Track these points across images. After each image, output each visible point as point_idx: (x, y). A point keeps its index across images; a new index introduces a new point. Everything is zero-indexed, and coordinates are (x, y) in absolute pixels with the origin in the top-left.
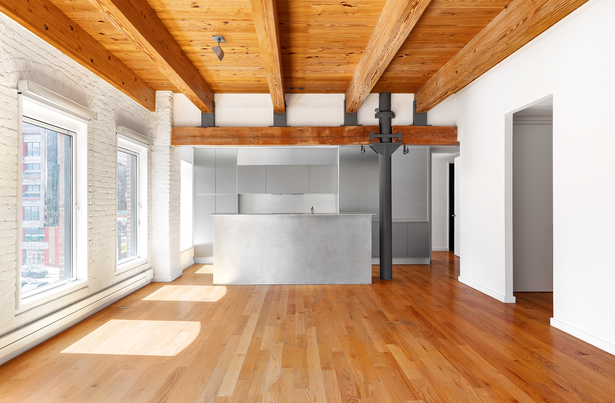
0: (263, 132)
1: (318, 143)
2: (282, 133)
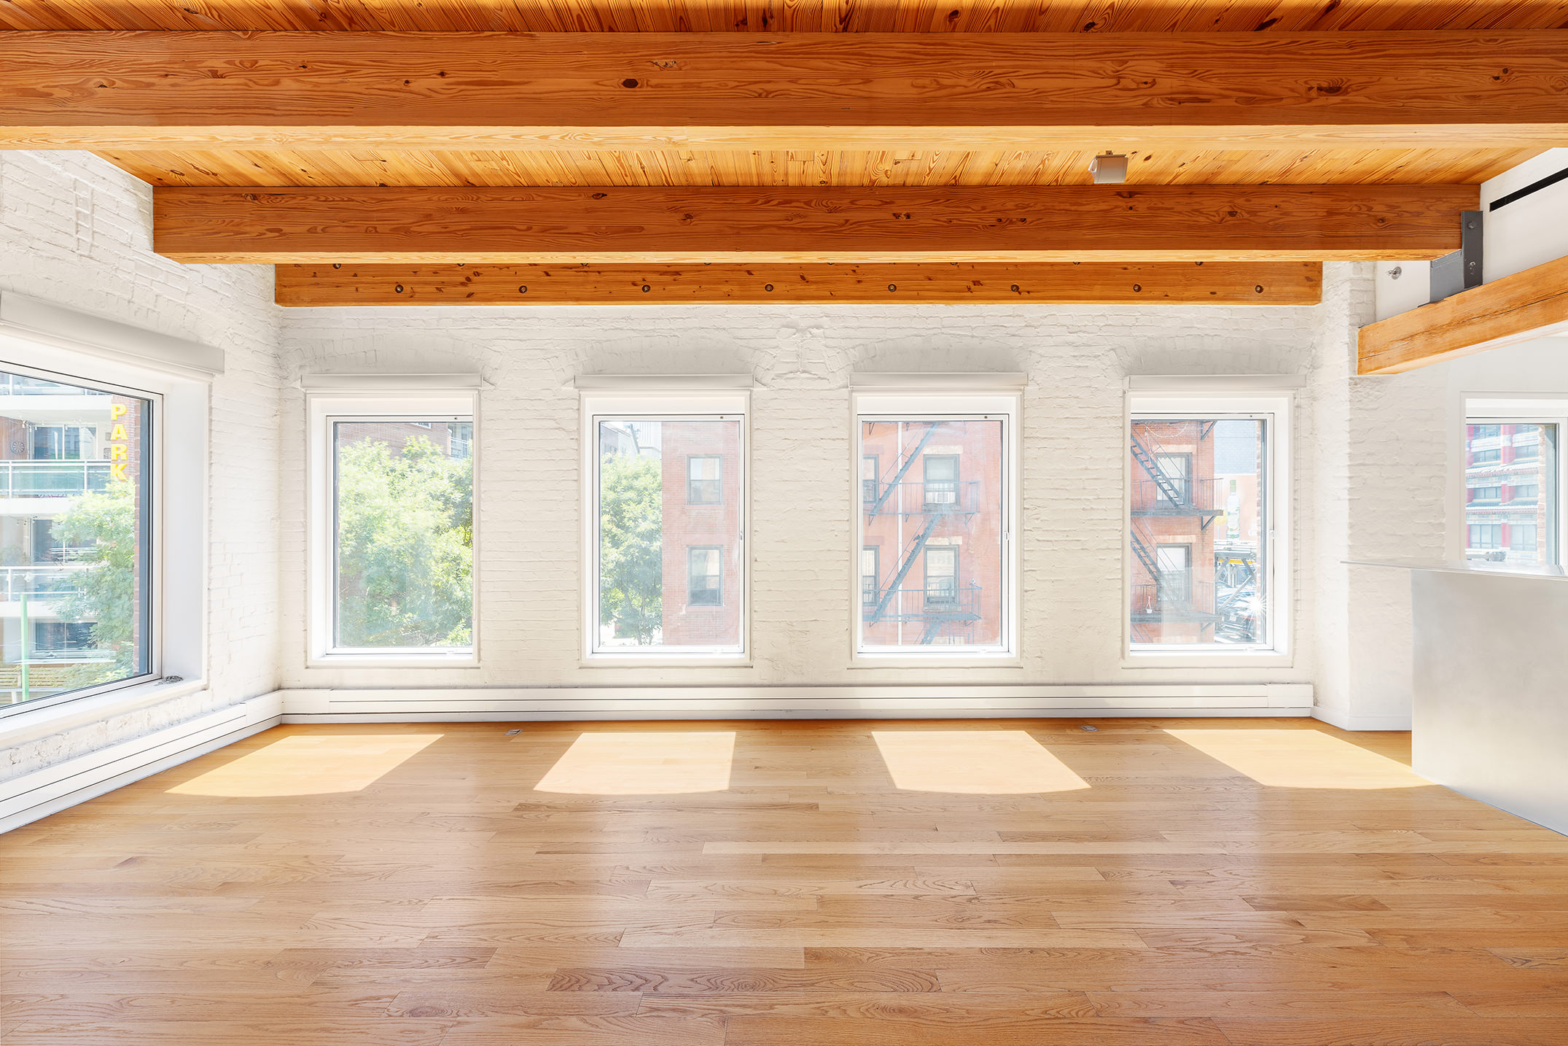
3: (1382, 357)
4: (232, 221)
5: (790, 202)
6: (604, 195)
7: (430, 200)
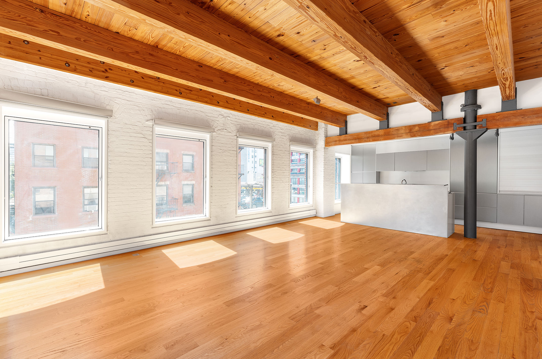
0: (373, 134)
1: (410, 136)
2: (385, 133)
3: (330, 144)
4: (26, 18)
5: (250, 85)
6: (201, 66)
7: (138, 46)
